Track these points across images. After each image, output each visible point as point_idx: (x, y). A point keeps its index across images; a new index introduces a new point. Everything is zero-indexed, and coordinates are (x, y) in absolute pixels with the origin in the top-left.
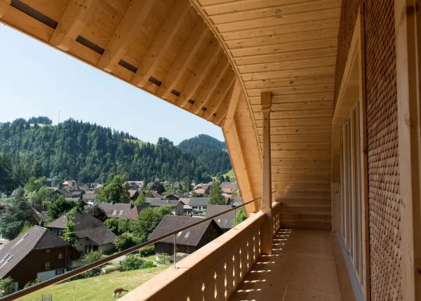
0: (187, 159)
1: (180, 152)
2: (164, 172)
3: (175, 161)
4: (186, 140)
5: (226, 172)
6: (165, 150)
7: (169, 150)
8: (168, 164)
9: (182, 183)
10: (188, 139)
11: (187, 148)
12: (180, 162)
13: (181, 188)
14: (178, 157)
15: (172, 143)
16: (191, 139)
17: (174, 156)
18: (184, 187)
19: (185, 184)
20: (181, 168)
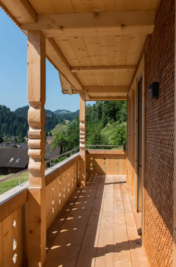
0: (20, 121)
1: (15, 115)
2: (3, 130)
3: (12, 122)
4: (20, 108)
5: (50, 131)
6: (4, 114)
7: (7, 114)
8: (6, 124)
9: (17, 137)
10: (22, 107)
11: (21, 113)
12: (15, 123)
13: (16, 140)
14: (14, 119)
15: (9, 109)
16: (24, 107)
17: (11, 119)
18: (18, 140)
19: (20, 138)
20: (16, 127)
